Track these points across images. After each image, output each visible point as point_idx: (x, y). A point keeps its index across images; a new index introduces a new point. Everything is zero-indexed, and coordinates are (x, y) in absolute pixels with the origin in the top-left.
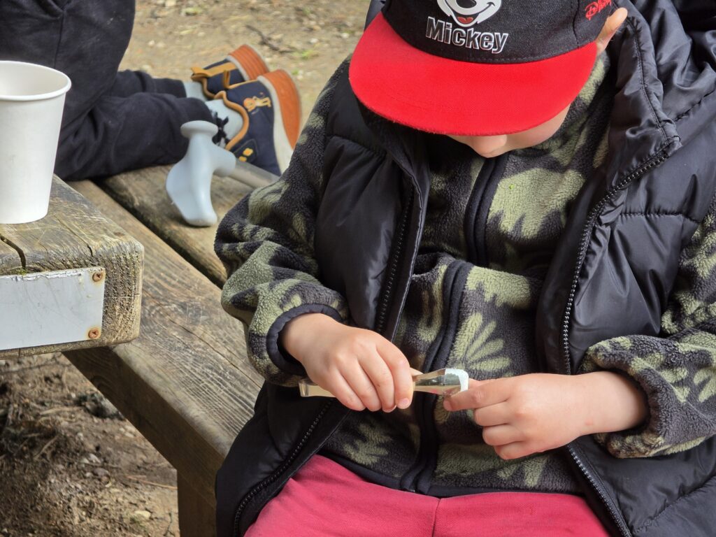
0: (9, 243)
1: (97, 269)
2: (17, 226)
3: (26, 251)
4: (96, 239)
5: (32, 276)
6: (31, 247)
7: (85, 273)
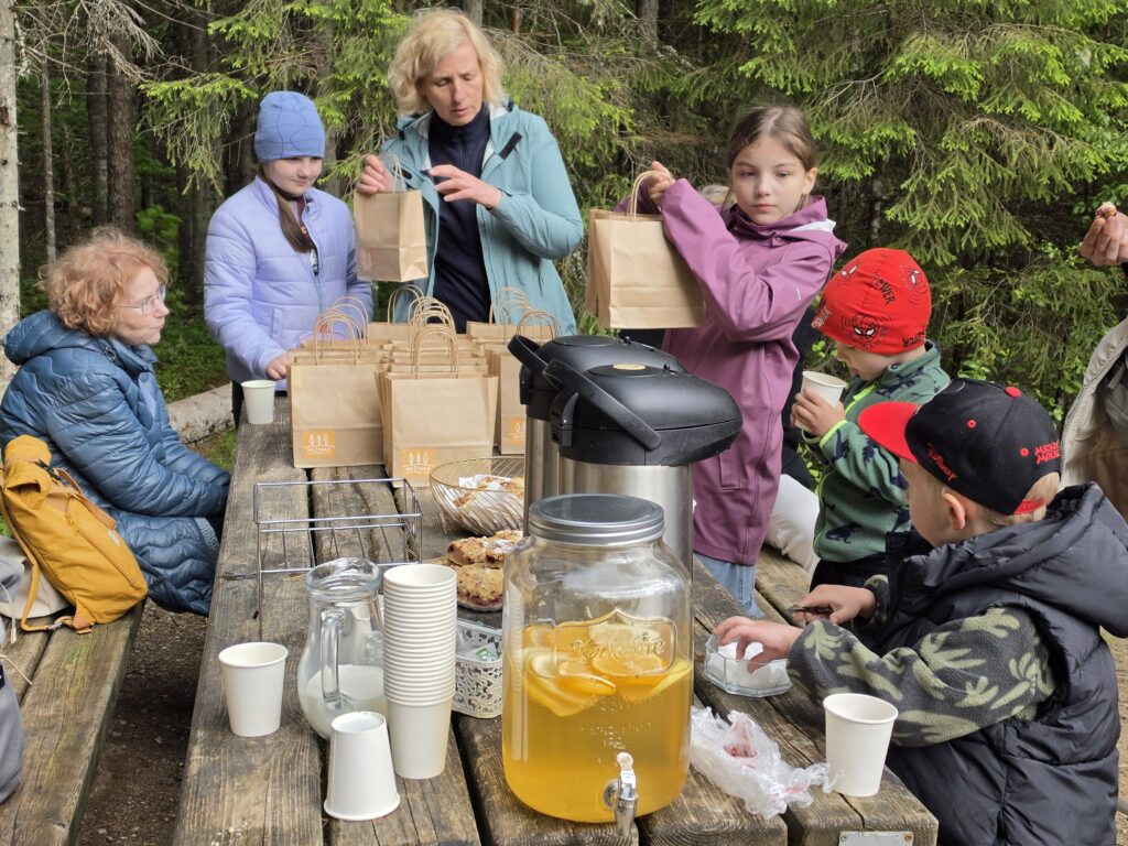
0: (855, 810)
1: (908, 833)
2: (860, 798)
3: (865, 817)
4: (908, 813)
5: (867, 834)
6: (868, 815)
7: (901, 835)
